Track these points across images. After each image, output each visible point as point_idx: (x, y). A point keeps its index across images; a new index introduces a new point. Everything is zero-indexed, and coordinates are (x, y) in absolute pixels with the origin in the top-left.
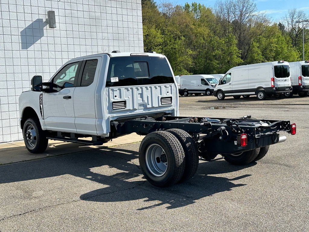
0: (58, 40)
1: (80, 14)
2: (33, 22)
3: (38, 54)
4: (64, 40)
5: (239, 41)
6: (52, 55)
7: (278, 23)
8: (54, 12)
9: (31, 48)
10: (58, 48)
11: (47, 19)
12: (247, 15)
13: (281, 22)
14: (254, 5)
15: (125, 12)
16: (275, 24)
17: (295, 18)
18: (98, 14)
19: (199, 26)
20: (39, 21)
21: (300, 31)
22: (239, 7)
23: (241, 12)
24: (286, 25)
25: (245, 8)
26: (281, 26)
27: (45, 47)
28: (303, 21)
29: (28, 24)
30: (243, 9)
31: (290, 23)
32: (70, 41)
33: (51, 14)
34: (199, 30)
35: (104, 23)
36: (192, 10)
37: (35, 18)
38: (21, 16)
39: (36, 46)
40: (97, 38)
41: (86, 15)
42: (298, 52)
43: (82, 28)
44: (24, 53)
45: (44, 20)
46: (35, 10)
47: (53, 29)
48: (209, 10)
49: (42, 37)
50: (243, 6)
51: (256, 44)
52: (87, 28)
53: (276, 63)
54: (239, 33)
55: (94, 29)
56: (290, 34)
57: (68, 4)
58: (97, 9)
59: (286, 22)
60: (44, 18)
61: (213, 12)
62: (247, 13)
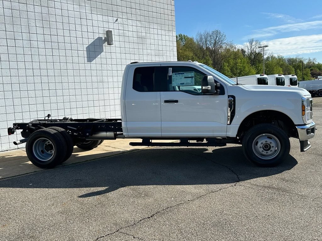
0: (114, 56)
1: (130, 34)
2: (95, 40)
3: (99, 67)
4: (118, 55)
5: (214, 62)
6: (109, 67)
7: (241, 49)
8: (111, 31)
9: (94, 62)
10: (114, 62)
11: (105, 38)
12: (220, 43)
13: (243, 48)
14: (224, 35)
15: (163, 32)
16: (238, 50)
17: (253, 45)
18: (144, 34)
19: (185, 50)
20: (100, 39)
21: (257, 55)
22: (214, 37)
23: (215, 40)
24: (246, 50)
25: (218, 38)
26: (243, 51)
27: (104, 61)
28: (263, 47)
29: (91, 41)
30: (216, 38)
31: (249, 48)
32: (123, 55)
33: (109, 33)
34: (185, 53)
35: (148, 41)
36: (179, 39)
37: (96, 36)
38: (85, 35)
39: (97, 60)
40: (144, 54)
41: (135, 34)
42: (256, 69)
43: (132, 46)
44: (88, 66)
45: (103, 39)
46: (96, 30)
47: (110, 46)
48: (191, 40)
49: (102, 52)
50: (217, 37)
51: (226, 64)
52: (136, 46)
53: (258, 76)
54: (214, 56)
55: (141, 47)
56: (249, 57)
57: (121, 26)
58: (143, 30)
59: (247, 48)
60: (103, 36)
61: (195, 41)
62: (220, 42)
